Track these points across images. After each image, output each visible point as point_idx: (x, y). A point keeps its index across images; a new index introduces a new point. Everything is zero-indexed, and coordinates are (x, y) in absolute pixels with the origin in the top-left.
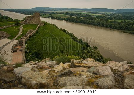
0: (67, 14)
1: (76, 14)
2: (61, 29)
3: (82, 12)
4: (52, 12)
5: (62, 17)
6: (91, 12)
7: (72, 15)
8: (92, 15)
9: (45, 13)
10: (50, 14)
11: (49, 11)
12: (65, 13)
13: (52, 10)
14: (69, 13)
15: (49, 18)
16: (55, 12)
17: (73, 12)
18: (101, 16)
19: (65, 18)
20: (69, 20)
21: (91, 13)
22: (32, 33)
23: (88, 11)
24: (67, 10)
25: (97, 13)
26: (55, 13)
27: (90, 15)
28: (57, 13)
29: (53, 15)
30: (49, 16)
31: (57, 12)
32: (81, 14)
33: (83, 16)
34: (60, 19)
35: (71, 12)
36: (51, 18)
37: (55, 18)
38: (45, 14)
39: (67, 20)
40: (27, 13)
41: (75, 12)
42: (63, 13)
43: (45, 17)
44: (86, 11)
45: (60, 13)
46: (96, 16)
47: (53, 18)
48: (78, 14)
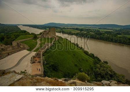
0: (77, 29)
3: (91, 27)
4: (63, 27)
5: (72, 32)
7: (81, 30)
8: (101, 30)
9: (57, 28)
10: (62, 29)
11: (60, 27)
12: (75, 28)
13: (63, 26)
14: (79, 29)
15: (60, 32)
16: (65, 27)
17: (83, 27)
18: (109, 32)
20: (79, 35)
21: (99, 28)
23: (96, 27)
25: (105, 29)
26: (66, 29)
27: (98, 31)
28: (68, 29)
29: (64, 30)
31: (68, 27)
32: (90, 29)
33: (92, 32)
34: (70, 34)
36: (62, 33)
37: (66, 33)
38: (57, 29)
39: (77, 35)
40: (41, 28)
41: (85, 28)
42: (73, 29)
44: (94, 27)
45: (70, 29)
46: (105, 32)
47: (64, 33)
48: (87, 29)
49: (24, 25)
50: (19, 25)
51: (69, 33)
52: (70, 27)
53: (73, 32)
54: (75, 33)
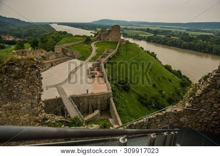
0: (148, 30)
1: (163, 32)
2: (148, 52)
3: (172, 28)
4: (125, 27)
5: (140, 35)
6: (188, 28)
7: (156, 32)
8: (190, 33)
12: (145, 29)
13: (124, 24)
14: (151, 30)
16: (128, 27)
17: (158, 28)
18: (206, 36)
19: (146, 38)
20: (152, 41)
21: (187, 30)
22: (111, 54)
23: (182, 27)
24: (147, 25)
25: (198, 31)
26: (129, 29)
27: (186, 34)
28: (132, 29)
29: (125, 31)
31: (133, 27)
32: (170, 31)
33: (175, 36)
34: (137, 37)
35: (154, 28)
39: (149, 40)
40: (87, 28)
41: (162, 29)
42: (142, 30)
44: (178, 27)
45: (137, 30)
46: (198, 36)
48: (166, 32)
49: (59, 24)
50: (52, 23)
51: (135, 36)
52: (135, 28)
53: (142, 35)
54: (145, 37)
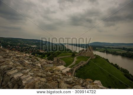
0: (124, 49)
2: (112, 64)
4: (108, 46)
5: (117, 52)
9: (101, 47)
10: (106, 48)
12: (122, 48)
14: (126, 48)
15: (104, 52)
16: (110, 47)
19: (121, 54)
22: (83, 64)
24: (124, 45)
26: (111, 48)
28: (113, 48)
29: (108, 50)
30: (104, 51)
31: (113, 47)
34: (115, 54)
36: (106, 52)
37: (110, 53)
38: (101, 49)
39: (123, 55)
42: (120, 48)
43: (100, 51)
45: (116, 48)
47: (108, 52)
